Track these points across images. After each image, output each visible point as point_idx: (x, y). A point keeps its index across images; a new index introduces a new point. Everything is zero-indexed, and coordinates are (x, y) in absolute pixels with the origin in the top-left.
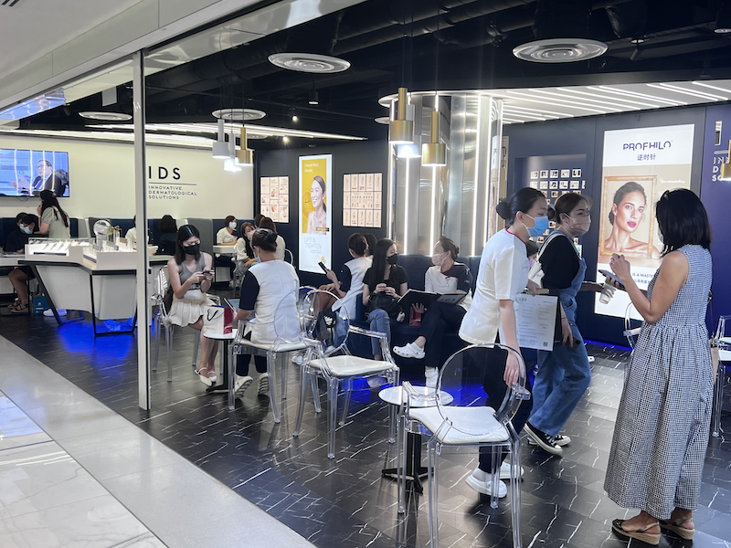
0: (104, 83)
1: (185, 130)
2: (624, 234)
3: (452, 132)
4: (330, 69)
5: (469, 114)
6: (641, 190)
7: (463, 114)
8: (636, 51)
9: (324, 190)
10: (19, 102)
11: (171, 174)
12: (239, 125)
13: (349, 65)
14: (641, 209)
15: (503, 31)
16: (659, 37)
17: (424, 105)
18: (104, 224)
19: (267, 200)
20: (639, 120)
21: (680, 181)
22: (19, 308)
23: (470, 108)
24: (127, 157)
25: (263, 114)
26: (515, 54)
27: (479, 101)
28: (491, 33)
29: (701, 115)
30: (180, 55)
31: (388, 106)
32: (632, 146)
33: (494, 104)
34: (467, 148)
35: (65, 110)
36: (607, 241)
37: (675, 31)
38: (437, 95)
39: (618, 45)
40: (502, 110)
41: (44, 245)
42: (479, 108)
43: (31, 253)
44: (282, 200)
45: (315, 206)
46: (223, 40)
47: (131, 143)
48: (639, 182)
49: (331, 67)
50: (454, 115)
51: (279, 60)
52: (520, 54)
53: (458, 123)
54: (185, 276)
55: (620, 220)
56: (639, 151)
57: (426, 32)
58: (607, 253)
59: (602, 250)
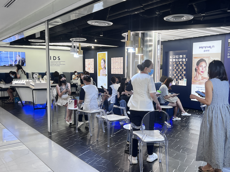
0: (36, 31)
1: (61, 45)
2: (200, 75)
3: (145, 44)
4: (107, 25)
5: (150, 38)
6: (205, 61)
8: (203, 17)
9: (105, 63)
10: (10, 37)
11: (57, 58)
12: (78, 43)
13: (112, 23)
14: (205, 67)
15: (161, 12)
16: (210, 13)
17: (136, 36)
18: (37, 74)
19: (87, 66)
20: (204, 39)
21: (217, 58)
22: (10, 101)
23: (150, 36)
24: (44, 53)
25: (86, 39)
26: (165, 19)
27: (153, 34)
28: (157, 13)
29: (224, 37)
30: (59, 21)
31: (125, 36)
32: (202, 48)
33: (158, 35)
34: (150, 49)
35: (24, 39)
36: (195, 77)
37: (215, 11)
38: (140, 32)
39: (197, 16)
40: (161, 37)
41: (18, 81)
42: (153, 36)
43: (14, 84)
44: (92, 66)
45: (102, 68)
46: (73, 17)
47: (45, 49)
48: (204, 59)
49: (107, 24)
50: (145, 39)
51: (90, 22)
52: (166, 19)
53: (147, 41)
54: (62, 90)
55: (198, 71)
56: (204, 49)
57: (136, 13)
58: (195, 81)
59: (193, 80)
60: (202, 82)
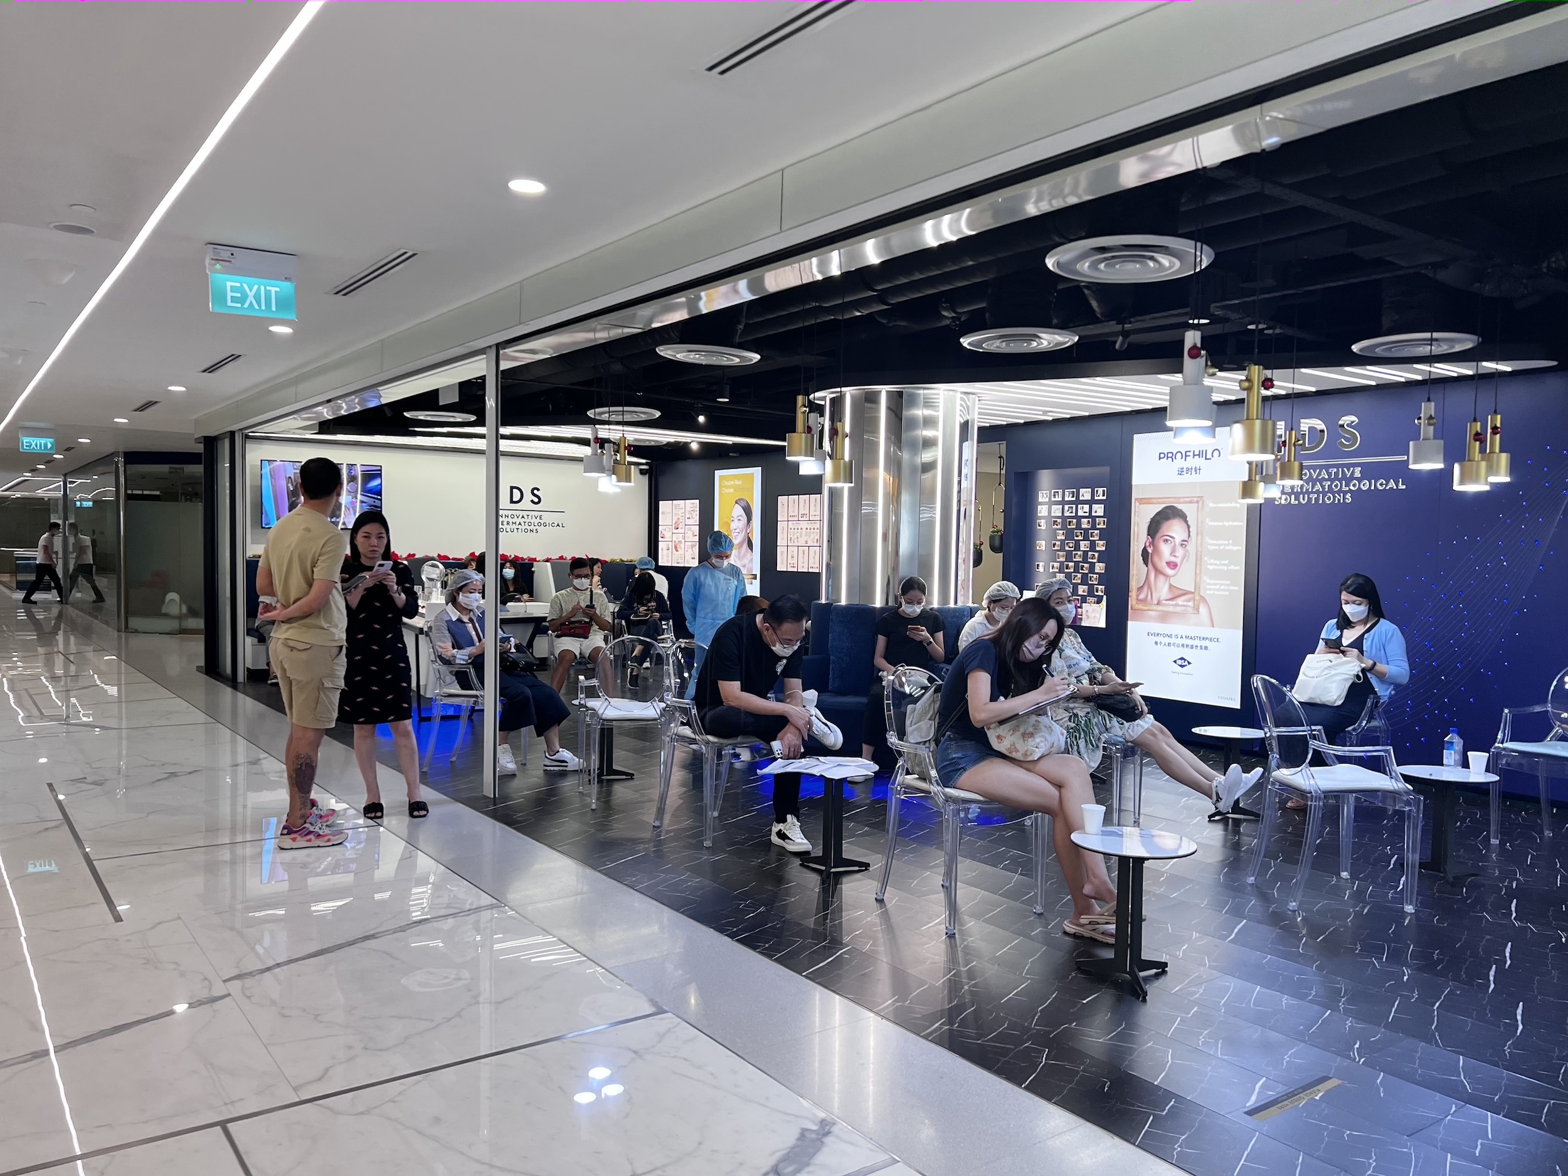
0: (442, 380)
1: (549, 434)
2: (1161, 578)
3: (904, 436)
4: (735, 361)
5: (927, 412)
6: (1182, 516)
7: (919, 412)
8: (1121, 337)
9: (749, 519)
13: (758, 357)
14: (1184, 543)
15: (958, 311)
17: (867, 404)
19: (668, 535)
21: (1234, 505)
23: (928, 404)
25: (658, 414)
26: (964, 344)
27: (941, 397)
28: (945, 313)
30: (544, 349)
31: (822, 403)
32: (1171, 456)
33: (963, 401)
34: (926, 456)
35: (387, 410)
36: (1140, 589)
38: (883, 391)
39: (1089, 333)
42: (941, 405)
44: (689, 534)
45: (737, 542)
47: (480, 452)
48: (1179, 506)
49: (738, 360)
50: (906, 413)
52: (969, 344)
53: (913, 423)
55: (1156, 559)
56: (1179, 462)
57: (859, 314)
58: (1140, 606)
59: (1134, 602)
60: (1171, 609)
